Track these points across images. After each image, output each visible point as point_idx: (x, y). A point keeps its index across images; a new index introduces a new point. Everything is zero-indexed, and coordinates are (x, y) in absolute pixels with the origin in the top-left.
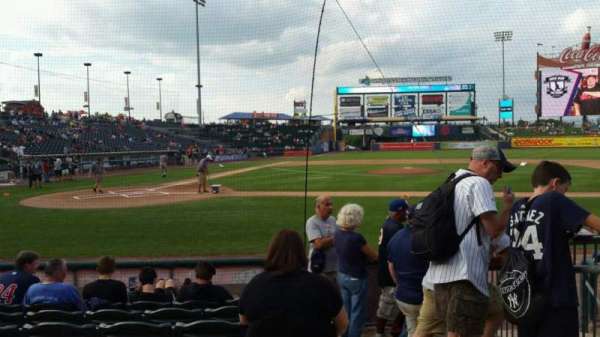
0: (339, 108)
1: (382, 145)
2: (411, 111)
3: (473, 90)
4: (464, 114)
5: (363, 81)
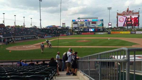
0: (73, 24)
1: (82, 33)
2: (89, 25)
4: (101, 26)
5: (78, 19)
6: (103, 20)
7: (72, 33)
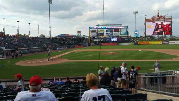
0: (90, 33)
1: (103, 44)
2: (110, 34)
3: (128, 28)
4: (125, 35)
5: (97, 25)
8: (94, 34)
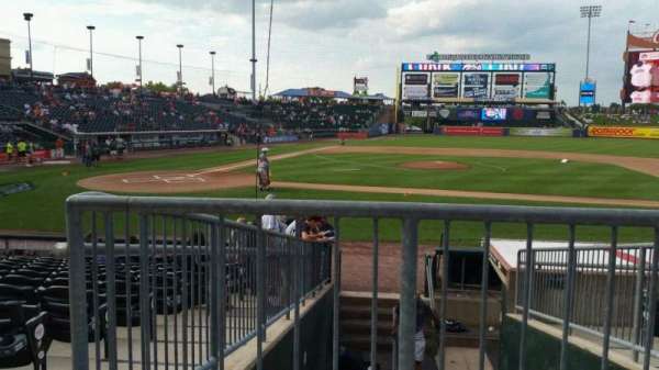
0: (404, 86)
1: (445, 128)
2: (482, 92)
3: (553, 70)
4: (541, 96)
5: (431, 57)
6: (554, 65)
7: (397, 126)
8: (418, 91)
